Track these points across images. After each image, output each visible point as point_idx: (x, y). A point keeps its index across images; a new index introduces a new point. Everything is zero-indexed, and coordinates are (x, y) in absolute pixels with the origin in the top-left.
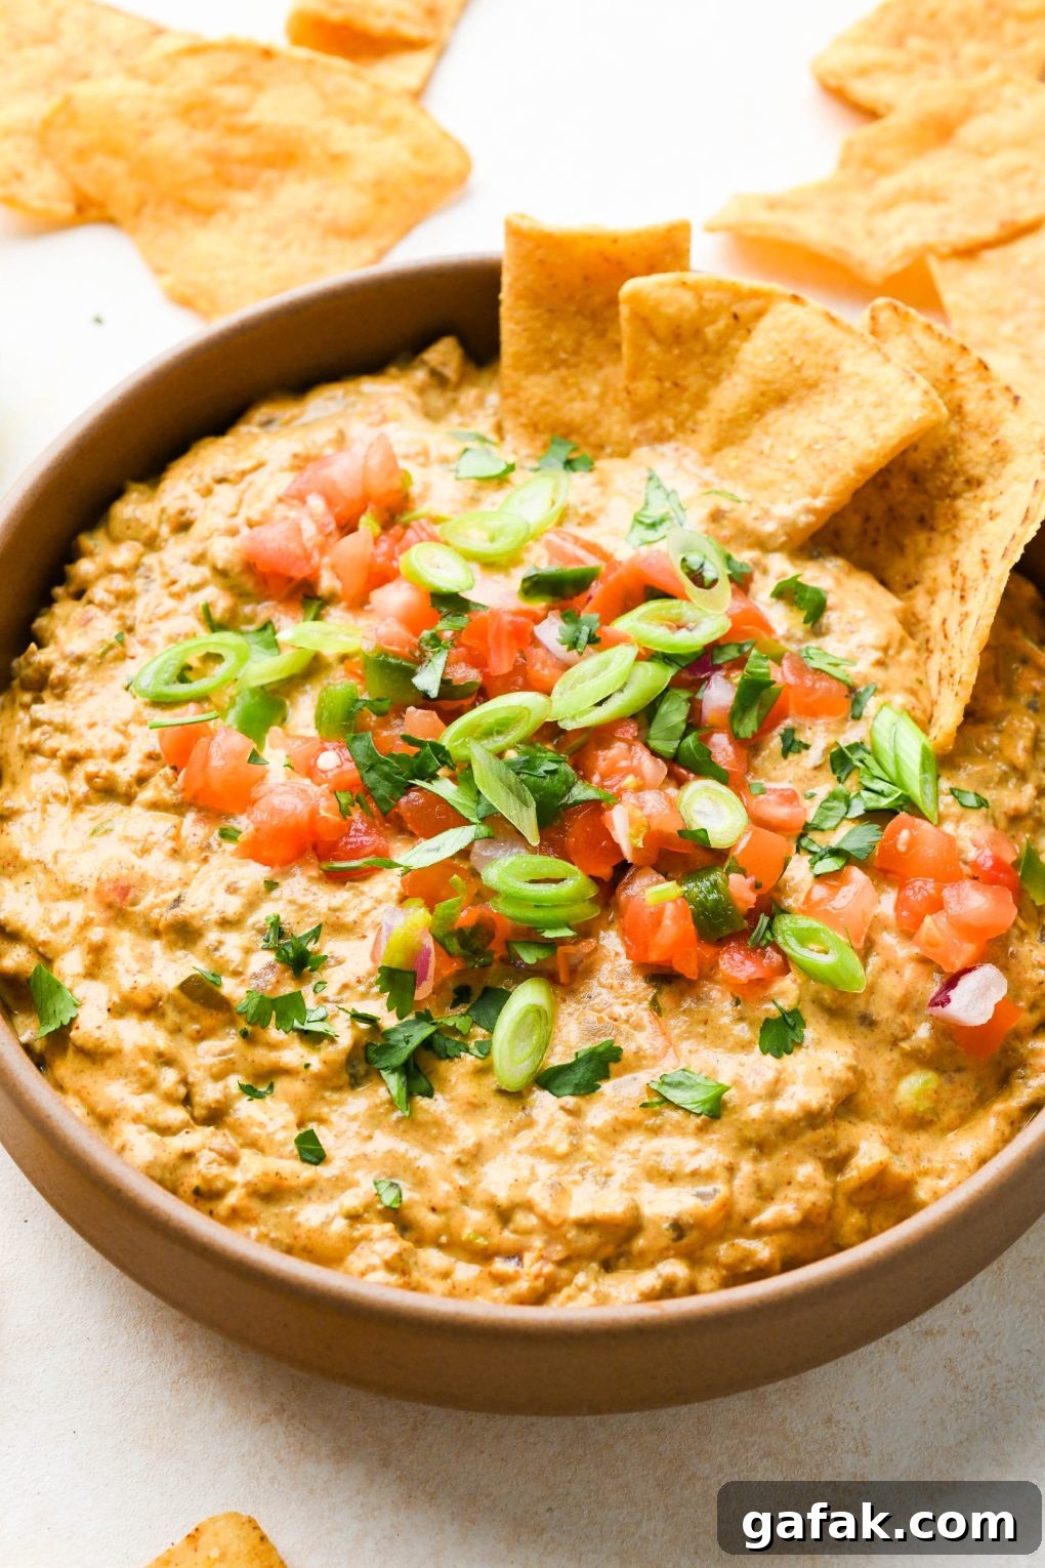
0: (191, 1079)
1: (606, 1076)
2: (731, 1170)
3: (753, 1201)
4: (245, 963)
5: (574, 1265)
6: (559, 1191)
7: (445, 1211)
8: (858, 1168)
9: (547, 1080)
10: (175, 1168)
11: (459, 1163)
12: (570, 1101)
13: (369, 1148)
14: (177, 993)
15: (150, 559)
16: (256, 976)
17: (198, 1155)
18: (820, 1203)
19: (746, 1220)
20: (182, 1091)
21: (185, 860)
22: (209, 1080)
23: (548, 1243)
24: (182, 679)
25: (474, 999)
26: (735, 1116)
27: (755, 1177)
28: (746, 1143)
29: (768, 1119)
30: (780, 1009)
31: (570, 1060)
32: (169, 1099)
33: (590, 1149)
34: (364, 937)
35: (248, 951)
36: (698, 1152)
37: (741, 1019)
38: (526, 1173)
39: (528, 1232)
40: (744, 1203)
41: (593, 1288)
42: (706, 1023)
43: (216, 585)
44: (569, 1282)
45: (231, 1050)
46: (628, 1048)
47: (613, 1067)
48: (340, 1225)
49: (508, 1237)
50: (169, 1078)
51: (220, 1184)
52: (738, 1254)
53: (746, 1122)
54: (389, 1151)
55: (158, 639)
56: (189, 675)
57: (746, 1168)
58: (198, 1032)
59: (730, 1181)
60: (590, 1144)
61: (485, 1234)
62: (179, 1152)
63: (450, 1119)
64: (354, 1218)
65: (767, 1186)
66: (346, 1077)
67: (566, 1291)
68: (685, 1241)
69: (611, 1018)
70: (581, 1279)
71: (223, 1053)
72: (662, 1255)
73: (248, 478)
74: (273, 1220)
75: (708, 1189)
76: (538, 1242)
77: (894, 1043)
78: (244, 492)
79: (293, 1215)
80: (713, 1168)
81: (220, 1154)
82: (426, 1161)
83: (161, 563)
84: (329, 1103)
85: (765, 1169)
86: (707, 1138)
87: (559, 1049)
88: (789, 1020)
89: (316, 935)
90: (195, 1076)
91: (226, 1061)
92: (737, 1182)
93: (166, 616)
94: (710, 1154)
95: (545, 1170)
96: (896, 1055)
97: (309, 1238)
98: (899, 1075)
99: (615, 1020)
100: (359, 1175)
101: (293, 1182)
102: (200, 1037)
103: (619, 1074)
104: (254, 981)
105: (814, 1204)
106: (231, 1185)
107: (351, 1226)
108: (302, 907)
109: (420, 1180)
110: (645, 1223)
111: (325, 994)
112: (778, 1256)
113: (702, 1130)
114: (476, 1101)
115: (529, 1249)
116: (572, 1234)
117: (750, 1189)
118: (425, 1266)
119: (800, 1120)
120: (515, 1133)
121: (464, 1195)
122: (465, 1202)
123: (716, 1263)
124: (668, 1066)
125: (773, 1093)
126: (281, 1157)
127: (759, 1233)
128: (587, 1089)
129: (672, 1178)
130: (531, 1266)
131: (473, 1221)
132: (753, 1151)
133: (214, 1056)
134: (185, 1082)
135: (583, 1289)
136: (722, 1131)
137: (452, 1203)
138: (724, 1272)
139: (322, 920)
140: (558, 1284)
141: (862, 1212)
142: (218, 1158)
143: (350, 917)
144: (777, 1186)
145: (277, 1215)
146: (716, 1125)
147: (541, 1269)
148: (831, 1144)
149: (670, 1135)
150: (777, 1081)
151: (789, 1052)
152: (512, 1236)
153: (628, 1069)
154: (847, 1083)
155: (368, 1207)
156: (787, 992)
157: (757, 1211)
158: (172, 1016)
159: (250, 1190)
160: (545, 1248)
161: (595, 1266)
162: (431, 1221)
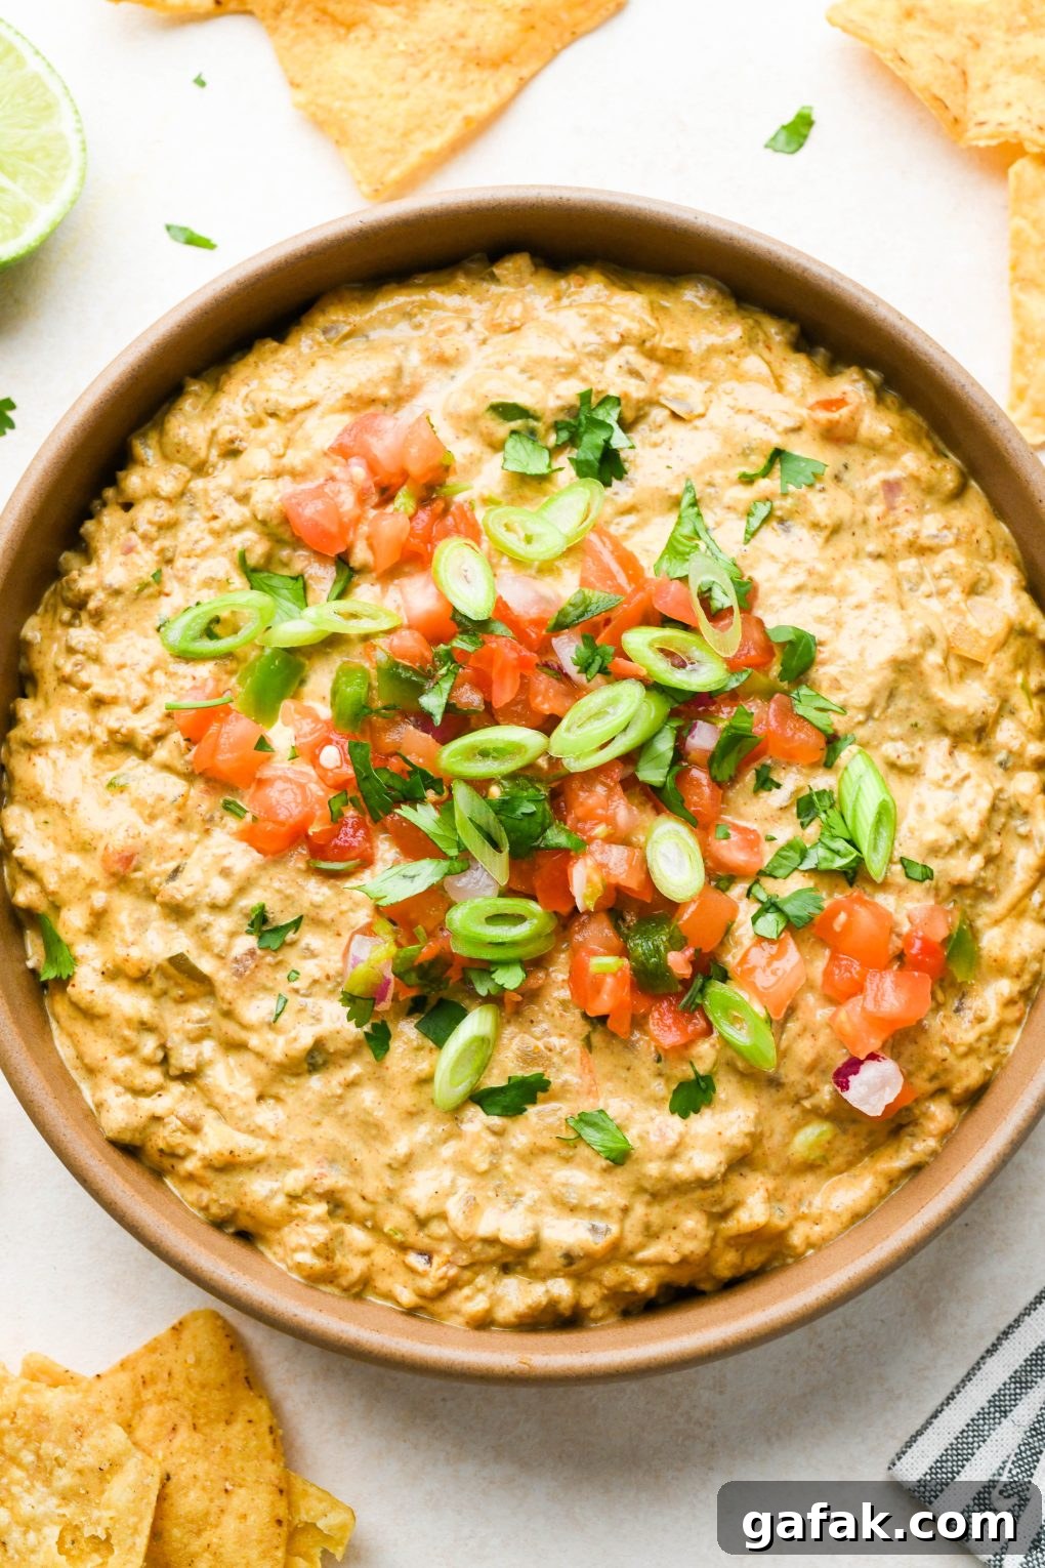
0: (169, 1045)
1: (533, 1101)
2: (626, 1210)
3: (640, 1239)
4: (229, 948)
5: (476, 1268)
6: (473, 1207)
7: (373, 1203)
8: (738, 1222)
9: (481, 1098)
10: (145, 1128)
11: (390, 1166)
12: (496, 1121)
13: (317, 1133)
14: (166, 964)
15: (198, 484)
16: (236, 960)
17: (166, 1120)
18: (697, 1252)
19: (632, 1253)
20: (160, 1055)
21: (189, 829)
22: (186, 1043)
23: (455, 1251)
24: (209, 633)
25: (428, 1008)
26: (636, 1167)
27: (646, 1219)
28: (641, 1190)
29: (664, 1178)
30: (696, 1072)
31: (503, 1083)
32: (149, 1063)
33: (508, 1169)
34: (339, 935)
35: (233, 935)
36: (599, 1189)
37: (660, 1075)
38: (447, 1183)
39: (441, 1239)
40: (631, 1240)
41: (489, 1291)
42: (629, 1069)
43: (255, 530)
44: (470, 1282)
45: (208, 1018)
46: (556, 1079)
47: (540, 1095)
48: (280, 1201)
49: (421, 1239)
50: (149, 1045)
51: (181, 1151)
52: (621, 1279)
53: (644, 1175)
54: (333, 1140)
55: (195, 578)
56: (217, 629)
57: (639, 1210)
58: (182, 997)
59: (622, 1221)
60: (508, 1166)
61: (403, 1232)
62: (149, 1114)
63: (389, 1124)
64: (294, 1198)
65: (655, 1228)
66: (306, 1066)
67: (467, 1291)
68: (574, 1267)
69: (546, 1048)
70: (481, 1280)
71: (201, 1021)
72: (553, 1274)
73: (299, 417)
74: (223, 1188)
75: (601, 1224)
76: (447, 1249)
77: (797, 1101)
78: (293, 432)
79: (242, 1185)
80: (610, 1208)
81: (185, 1123)
82: (363, 1155)
83: (206, 491)
84: (287, 1086)
85: (656, 1214)
86: (609, 1179)
87: (495, 1071)
88: (702, 1084)
89: (297, 924)
90: (175, 1040)
91: (202, 1028)
92: (629, 1223)
93: (204, 554)
94: (610, 1193)
95: (464, 1182)
96: (796, 1111)
97: (253, 1207)
98: (796, 1128)
99: (550, 1050)
100: (303, 1159)
101: (245, 1158)
102: (183, 1000)
103: (545, 1101)
104: (235, 965)
105: (692, 1252)
106: (190, 1152)
107: (290, 1203)
108: (287, 897)
109: (356, 1171)
110: (542, 1247)
111: (296, 985)
112: (655, 1285)
113: (606, 1170)
114: (414, 1109)
115: (438, 1252)
116: (477, 1247)
117: (638, 1228)
118: (350, 1245)
119: (691, 1183)
120: (445, 1141)
121: (391, 1195)
122: (390, 1200)
123: (600, 1282)
124: (587, 1105)
125: (673, 1155)
126: (239, 1130)
127: (642, 1264)
128: (514, 1110)
129: (573, 1209)
130: (438, 1269)
131: (395, 1219)
132: (646, 1197)
133: (193, 1022)
134: (163, 1046)
135: (481, 1290)
136: (623, 1176)
137: (380, 1199)
138: (606, 1292)
139: (304, 912)
140: (460, 1283)
141: (737, 1251)
142: (184, 1128)
143: (327, 915)
144: (663, 1228)
145: (228, 1184)
146: (619, 1170)
147: (446, 1273)
148: (719, 1201)
149: (578, 1166)
150: (679, 1145)
151: (697, 1111)
152: (427, 1241)
153: (554, 1098)
154: (743, 1148)
155: (306, 1190)
156: (705, 1054)
157: (642, 1247)
158: (159, 984)
159: (206, 1163)
160: (453, 1254)
161: (495, 1270)
162: (361, 1207)
